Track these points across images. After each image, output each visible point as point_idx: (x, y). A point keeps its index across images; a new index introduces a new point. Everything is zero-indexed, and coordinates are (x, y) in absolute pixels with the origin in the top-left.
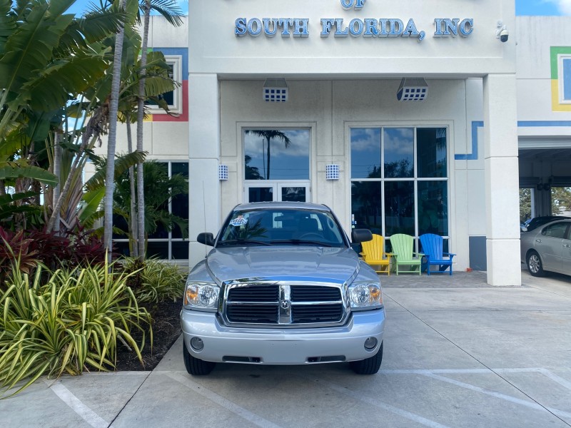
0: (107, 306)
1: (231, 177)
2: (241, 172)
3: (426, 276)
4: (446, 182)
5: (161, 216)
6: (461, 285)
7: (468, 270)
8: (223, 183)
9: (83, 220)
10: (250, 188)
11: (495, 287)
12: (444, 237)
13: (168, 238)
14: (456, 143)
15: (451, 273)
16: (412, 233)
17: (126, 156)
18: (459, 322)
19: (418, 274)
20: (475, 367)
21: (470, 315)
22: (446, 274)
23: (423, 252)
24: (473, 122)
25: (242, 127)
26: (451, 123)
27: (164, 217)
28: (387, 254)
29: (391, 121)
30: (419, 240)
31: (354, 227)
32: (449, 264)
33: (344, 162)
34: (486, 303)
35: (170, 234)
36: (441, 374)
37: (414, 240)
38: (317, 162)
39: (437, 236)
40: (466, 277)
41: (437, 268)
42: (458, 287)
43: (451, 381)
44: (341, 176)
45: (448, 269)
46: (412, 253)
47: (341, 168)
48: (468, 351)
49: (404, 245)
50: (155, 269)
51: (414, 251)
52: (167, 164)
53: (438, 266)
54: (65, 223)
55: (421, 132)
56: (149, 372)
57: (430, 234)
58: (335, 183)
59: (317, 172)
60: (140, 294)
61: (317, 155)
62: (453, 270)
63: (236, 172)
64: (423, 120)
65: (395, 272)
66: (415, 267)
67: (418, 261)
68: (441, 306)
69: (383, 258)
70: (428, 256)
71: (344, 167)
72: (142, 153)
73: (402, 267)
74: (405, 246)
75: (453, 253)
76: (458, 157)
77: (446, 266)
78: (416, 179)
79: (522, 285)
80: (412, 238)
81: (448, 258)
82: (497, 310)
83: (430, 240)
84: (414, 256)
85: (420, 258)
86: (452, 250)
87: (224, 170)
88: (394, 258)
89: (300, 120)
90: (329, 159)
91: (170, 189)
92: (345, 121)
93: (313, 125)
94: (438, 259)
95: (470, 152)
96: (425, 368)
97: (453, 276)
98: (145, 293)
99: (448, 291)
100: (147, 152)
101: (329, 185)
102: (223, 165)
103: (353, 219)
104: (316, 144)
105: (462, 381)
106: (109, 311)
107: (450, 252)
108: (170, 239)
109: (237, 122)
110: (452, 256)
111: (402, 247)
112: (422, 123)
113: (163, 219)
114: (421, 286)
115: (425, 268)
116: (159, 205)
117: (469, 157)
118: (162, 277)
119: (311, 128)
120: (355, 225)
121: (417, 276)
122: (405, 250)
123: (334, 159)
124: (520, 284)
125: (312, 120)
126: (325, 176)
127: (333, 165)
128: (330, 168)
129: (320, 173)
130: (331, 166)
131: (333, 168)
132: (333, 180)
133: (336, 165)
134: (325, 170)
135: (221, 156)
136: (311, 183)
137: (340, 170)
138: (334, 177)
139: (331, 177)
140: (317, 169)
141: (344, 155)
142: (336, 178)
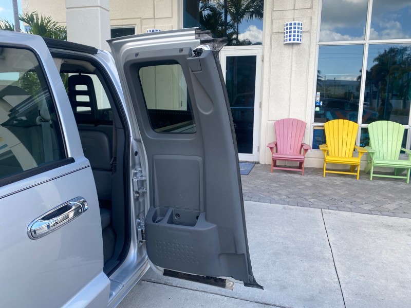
16: (404, 121)
28: (361, 149)
31: (318, 109)
33: (311, 19)
38: (272, 20)
44: (305, 38)
46: (399, 148)
51: (404, 146)
58: (296, 47)
59: (272, 33)
61: (273, 10)
65: (368, 176)
69: (354, 155)
71: (311, 25)
74: (390, 138)
80: (404, 127)
84: (402, 152)
90: (289, 14)
101: (288, 51)
103: (318, 99)
111: (385, 138)
120: (319, 106)
121: (402, 184)
122: (390, 143)
123: (297, 14)
126: (282, 39)
127: (293, 22)
128: (289, 26)
129: (277, 36)
130: (291, 24)
131: (293, 26)
132: (293, 44)
133: (297, 22)
134: (283, 30)
135: (154, 18)
136: (263, 50)
137: (304, 29)
138: (294, 40)
139: (290, 40)
140: (272, 30)
141: (312, 8)
142: (296, 41)
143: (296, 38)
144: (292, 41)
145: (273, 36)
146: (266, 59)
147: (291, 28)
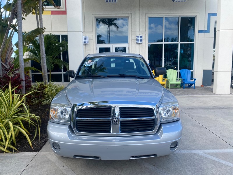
0: (11, 114)
1: (90, 42)
2: (95, 40)
3: (183, 89)
4: (193, 44)
5: (56, 62)
6: (201, 94)
7: (202, 86)
8: (87, 45)
9: (15, 64)
10: (100, 48)
11: (218, 94)
12: (192, 71)
13: (61, 72)
14: (200, 25)
15: (194, 88)
16: (176, 69)
17: (34, 30)
18: (207, 115)
19: (179, 88)
20: (227, 148)
21: (211, 111)
22: (192, 88)
23: (181, 78)
24: (208, 14)
25: (95, 17)
26: (197, 14)
27: (58, 62)
28: (164, 79)
29: (169, 13)
30: (180, 72)
32: (194, 83)
33: (145, 35)
34: (217, 104)
35: (62, 70)
36: (209, 154)
37: (177, 72)
38: (132, 35)
39: (188, 70)
40: (201, 89)
41: (188, 85)
42: (199, 95)
43: (216, 159)
44: (143, 41)
45: (193, 86)
47: (144, 38)
48: (219, 136)
49: (172, 75)
50: (52, 88)
51: (177, 77)
52: (59, 36)
53: (188, 84)
54: (5, 65)
55: (183, 19)
56: (36, 153)
57: (185, 69)
58: (140, 45)
59: (132, 39)
60: (44, 100)
61: (132, 31)
62: (195, 86)
63: (93, 40)
64: (184, 13)
65: (168, 87)
66: (177, 85)
67: (179, 82)
68: (195, 106)
69: (163, 81)
70: (184, 80)
71: (145, 37)
72: (43, 29)
73: (171, 85)
75: (195, 78)
76: (200, 31)
77: (192, 84)
78: (179, 43)
79: (230, 93)
80: (177, 71)
81: (193, 81)
82: (224, 108)
83: (185, 72)
84: (177, 79)
85: (180, 81)
86: (194, 77)
87: (86, 39)
88: (168, 81)
89: (124, 13)
90: (138, 33)
91: (61, 48)
92: (146, 14)
93: (130, 16)
94: (189, 81)
95: (206, 29)
96: (198, 149)
97: (195, 89)
98: (47, 100)
99: (195, 97)
100: (45, 28)
101: (138, 46)
102: (86, 36)
103: (149, 63)
104: (132, 25)
105: (223, 160)
106: (14, 116)
107: (193, 78)
108: (63, 73)
109: (92, 14)
110: (195, 80)
112: (183, 14)
113: (57, 63)
114: (182, 95)
115: (182, 85)
116: (55, 56)
117: (205, 32)
118: (55, 92)
119: (129, 17)
121: (178, 89)
122: (173, 77)
123: (140, 33)
124: (229, 93)
125: (130, 13)
126: (136, 42)
127: (140, 36)
128: (138, 37)
129: (134, 40)
130: (139, 36)
131: (140, 37)
132: (139, 43)
133: (141, 36)
134: (136, 38)
135: (85, 32)
136: (129, 45)
137: (143, 38)
138: (140, 42)
139: (139, 42)
140: (132, 38)
141: (145, 31)
142: (141, 43)
143: (141, 41)
144: (140, 43)
145: (132, 40)
146: (130, 49)
147: (139, 38)
